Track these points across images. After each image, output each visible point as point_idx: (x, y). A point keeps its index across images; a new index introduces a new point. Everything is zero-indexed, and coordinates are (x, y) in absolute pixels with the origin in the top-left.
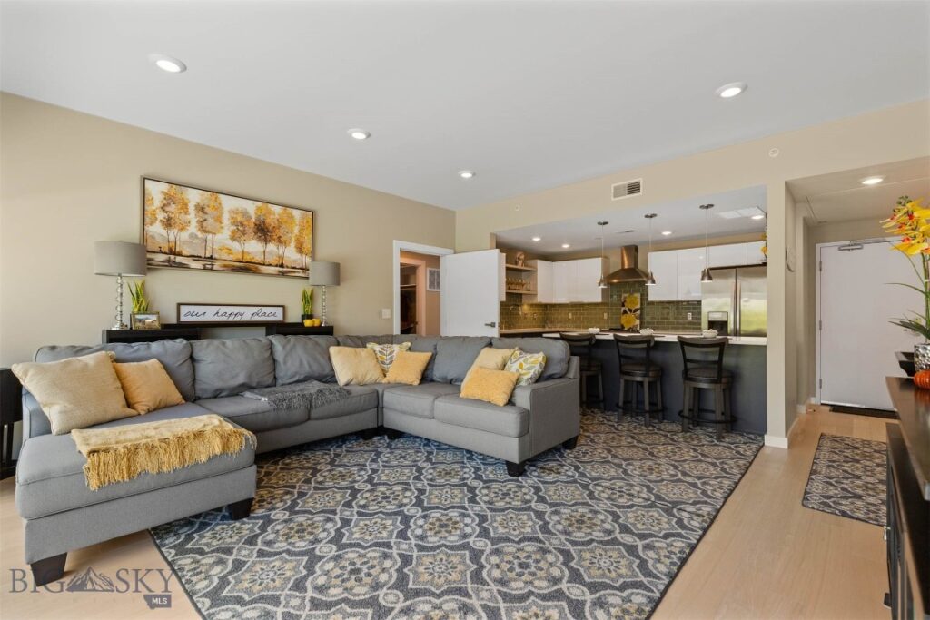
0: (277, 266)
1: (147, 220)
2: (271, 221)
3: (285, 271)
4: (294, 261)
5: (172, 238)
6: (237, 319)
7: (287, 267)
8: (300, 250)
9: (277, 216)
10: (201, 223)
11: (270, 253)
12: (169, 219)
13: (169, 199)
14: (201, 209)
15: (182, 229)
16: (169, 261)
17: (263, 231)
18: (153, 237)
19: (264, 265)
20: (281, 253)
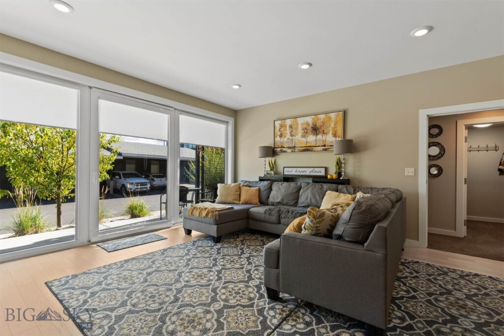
0: (322, 146)
1: (275, 136)
2: (319, 124)
3: (326, 148)
4: (332, 142)
5: (282, 141)
6: (304, 174)
7: (328, 146)
8: (335, 135)
9: (322, 120)
10: (291, 133)
11: (319, 140)
12: (281, 134)
13: (281, 126)
14: (291, 127)
15: (284, 137)
16: (281, 150)
17: (315, 130)
18: (277, 142)
19: (316, 147)
20: (324, 139)
